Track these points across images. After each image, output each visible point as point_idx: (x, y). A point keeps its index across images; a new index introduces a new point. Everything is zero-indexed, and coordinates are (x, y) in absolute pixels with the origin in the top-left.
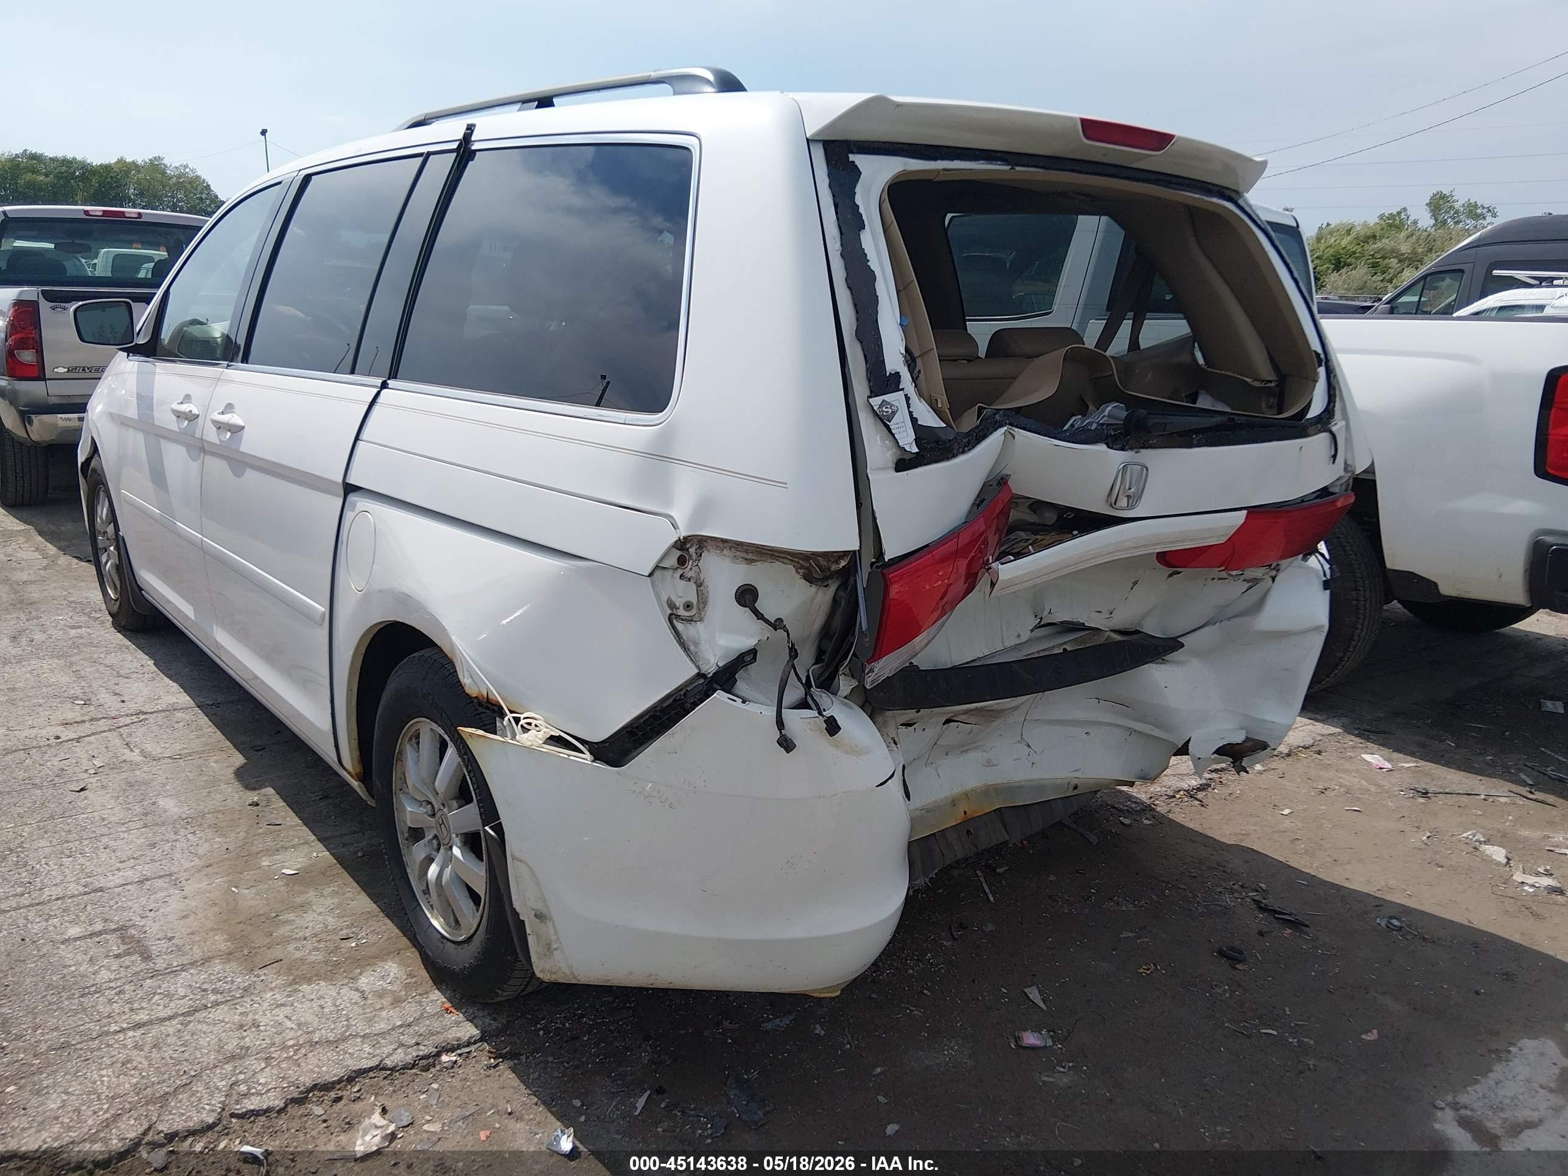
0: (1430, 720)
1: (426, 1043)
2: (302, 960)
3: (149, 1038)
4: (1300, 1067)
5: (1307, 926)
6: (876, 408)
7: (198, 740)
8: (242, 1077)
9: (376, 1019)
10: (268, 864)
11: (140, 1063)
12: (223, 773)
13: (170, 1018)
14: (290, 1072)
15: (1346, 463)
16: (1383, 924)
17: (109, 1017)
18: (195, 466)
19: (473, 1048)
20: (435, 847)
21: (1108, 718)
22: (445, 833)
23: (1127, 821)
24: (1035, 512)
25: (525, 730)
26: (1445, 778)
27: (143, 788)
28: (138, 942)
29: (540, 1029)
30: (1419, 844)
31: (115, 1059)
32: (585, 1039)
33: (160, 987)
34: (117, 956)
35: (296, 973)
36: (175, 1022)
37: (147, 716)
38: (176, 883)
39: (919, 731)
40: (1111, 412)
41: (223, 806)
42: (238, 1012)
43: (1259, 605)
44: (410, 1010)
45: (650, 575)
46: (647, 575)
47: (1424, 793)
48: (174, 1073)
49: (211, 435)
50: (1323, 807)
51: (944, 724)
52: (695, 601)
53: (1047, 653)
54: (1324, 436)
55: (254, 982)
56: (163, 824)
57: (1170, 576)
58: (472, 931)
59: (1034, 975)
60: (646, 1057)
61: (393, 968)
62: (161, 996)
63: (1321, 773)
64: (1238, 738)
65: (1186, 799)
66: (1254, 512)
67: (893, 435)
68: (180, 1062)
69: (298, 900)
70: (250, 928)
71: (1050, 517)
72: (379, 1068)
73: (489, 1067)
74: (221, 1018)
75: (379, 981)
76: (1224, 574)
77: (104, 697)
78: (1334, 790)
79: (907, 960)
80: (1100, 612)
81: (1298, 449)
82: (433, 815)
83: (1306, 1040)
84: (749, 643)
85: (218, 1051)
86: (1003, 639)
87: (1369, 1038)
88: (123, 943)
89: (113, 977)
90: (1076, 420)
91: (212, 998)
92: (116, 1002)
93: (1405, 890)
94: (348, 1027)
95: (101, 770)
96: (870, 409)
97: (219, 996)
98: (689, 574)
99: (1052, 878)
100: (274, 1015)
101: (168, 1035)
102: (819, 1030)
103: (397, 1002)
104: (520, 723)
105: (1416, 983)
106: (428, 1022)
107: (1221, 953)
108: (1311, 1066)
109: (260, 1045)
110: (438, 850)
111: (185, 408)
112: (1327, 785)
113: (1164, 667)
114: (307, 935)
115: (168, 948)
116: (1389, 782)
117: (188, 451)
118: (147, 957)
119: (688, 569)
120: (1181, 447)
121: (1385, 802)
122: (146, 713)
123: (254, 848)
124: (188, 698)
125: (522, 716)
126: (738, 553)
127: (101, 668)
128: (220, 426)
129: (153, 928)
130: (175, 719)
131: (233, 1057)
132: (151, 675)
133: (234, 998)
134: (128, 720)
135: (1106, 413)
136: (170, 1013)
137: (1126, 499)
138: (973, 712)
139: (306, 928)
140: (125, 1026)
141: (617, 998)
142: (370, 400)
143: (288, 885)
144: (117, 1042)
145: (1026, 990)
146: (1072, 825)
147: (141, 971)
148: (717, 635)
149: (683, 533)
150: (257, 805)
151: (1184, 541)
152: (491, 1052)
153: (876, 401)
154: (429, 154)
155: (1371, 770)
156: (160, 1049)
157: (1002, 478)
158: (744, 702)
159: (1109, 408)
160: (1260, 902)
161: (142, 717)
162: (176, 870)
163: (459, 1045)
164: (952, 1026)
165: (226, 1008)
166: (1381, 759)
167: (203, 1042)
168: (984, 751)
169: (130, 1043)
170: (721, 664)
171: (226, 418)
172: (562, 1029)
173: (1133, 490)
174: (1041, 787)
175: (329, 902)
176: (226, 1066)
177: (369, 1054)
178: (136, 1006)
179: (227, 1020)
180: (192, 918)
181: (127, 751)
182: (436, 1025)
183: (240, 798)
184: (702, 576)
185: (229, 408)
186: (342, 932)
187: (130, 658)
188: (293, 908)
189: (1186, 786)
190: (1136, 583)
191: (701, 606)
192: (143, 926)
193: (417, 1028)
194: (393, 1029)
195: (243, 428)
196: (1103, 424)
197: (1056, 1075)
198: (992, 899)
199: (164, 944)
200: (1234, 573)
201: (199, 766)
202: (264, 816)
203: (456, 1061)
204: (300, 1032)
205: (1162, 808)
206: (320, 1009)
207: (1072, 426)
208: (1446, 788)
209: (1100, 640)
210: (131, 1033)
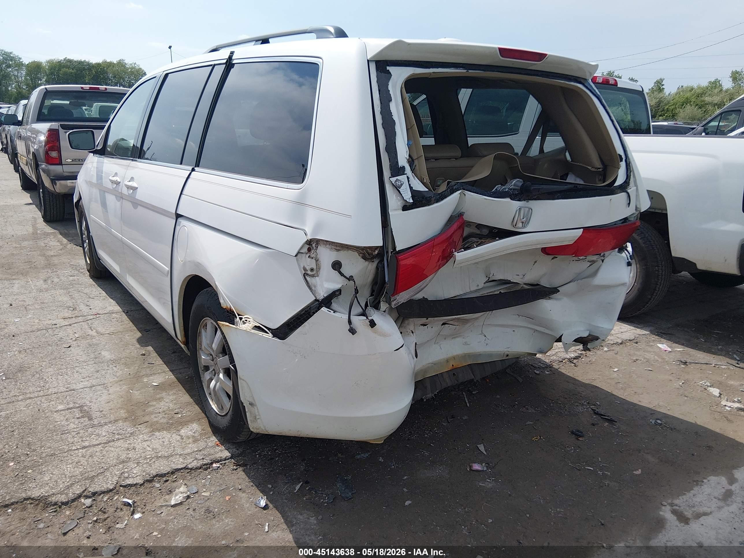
0: (694, 329)
1: (207, 458)
2: (157, 422)
3: (88, 453)
4: (601, 484)
5: (616, 422)
6: (393, 182)
7: (121, 327)
8: (126, 470)
9: (186, 448)
10: (146, 380)
11: (84, 463)
12: (131, 341)
13: (98, 445)
14: (147, 469)
15: (636, 207)
16: (653, 422)
17: (72, 443)
18: (118, 204)
19: (227, 461)
20: (214, 374)
21: (525, 324)
22: (217, 368)
23: (538, 372)
24: (479, 229)
25: (244, 323)
26: (696, 356)
27: (96, 347)
28: (88, 412)
29: (257, 454)
30: (678, 386)
31: (73, 461)
32: (277, 459)
33: (95, 432)
34: (78, 418)
35: (154, 427)
36: (100, 446)
37: (100, 316)
38: (106, 388)
39: (430, 328)
40: (515, 183)
41: (129, 355)
42: (127, 443)
43: (595, 273)
44: (202, 444)
45: (296, 256)
46: (294, 255)
47: (685, 363)
48: (98, 468)
49: (125, 191)
50: (634, 368)
51: (442, 325)
52: (315, 268)
53: (491, 294)
54: (624, 194)
55: (136, 431)
56: (103, 362)
57: (552, 259)
58: (227, 411)
59: (483, 439)
60: (302, 468)
61: (195, 426)
62: (95, 435)
63: (636, 352)
64: (585, 334)
65: (568, 363)
66: (586, 229)
67: (401, 194)
68: (100, 463)
69: (158, 396)
70: (136, 407)
71: (485, 232)
72: (186, 468)
73: (233, 470)
74: (120, 445)
75: (189, 432)
76: (576, 258)
77: (82, 307)
78: (641, 360)
79: (425, 430)
80: (518, 275)
81: (609, 201)
82: (213, 360)
83: (606, 473)
84: (337, 286)
85: (117, 459)
86: (470, 287)
87: (637, 473)
88: (81, 413)
89: (75, 427)
90: (498, 187)
91: (117, 437)
92: (76, 437)
93: (667, 407)
94: (174, 450)
95: (78, 339)
96: (391, 183)
97: (120, 436)
98: (312, 256)
99: (498, 397)
100: (143, 445)
101: (97, 452)
102: (381, 459)
103: (195, 441)
104: (242, 320)
105: (664, 449)
106: (208, 450)
107: (573, 433)
108: (607, 484)
109: (135, 457)
110: (215, 375)
111: (115, 179)
112: (638, 358)
113: (550, 301)
114: (160, 411)
115: (100, 415)
116: (669, 357)
117: (116, 197)
118: (90, 419)
119: (312, 253)
120: (549, 199)
121: (665, 367)
122: (99, 314)
123: (141, 374)
124: (119, 308)
125: (243, 317)
126: (333, 247)
127: (82, 294)
128: (129, 187)
129: (95, 407)
130: (112, 317)
131: (123, 462)
132: (103, 298)
133: (126, 437)
134: (92, 317)
135: (513, 184)
136: (98, 443)
137: (521, 223)
138: (455, 320)
139: (160, 408)
140: (79, 447)
141: (293, 442)
142: (187, 177)
143: (154, 390)
144: (75, 454)
145: (478, 446)
146: (512, 374)
147: (87, 425)
148: (324, 283)
149: (309, 237)
150: (145, 355)
151: (551, 243)
152: (235, 463)
153: (393, 179)
154: (215, 65)
155: (661, 352)
156: (93, 457)
157: (460, 214)
158: (334, 312)
159: (515, 181)
160: (595, 410)
161: (98, 316)
162: (107, 382)
163: (221, 460)
164: (442, 460)
165: (122, 441)
166: (667, 346)
167: (111, 455)
168: (464, 338)
169: (80, 455)
170: (325, 296)
171: (130, 184)
172: (266, 455)
173: (524, 219)
174: (490, 355)
175: (171, 397)
176: (120, 465)
177: (182, 462)
178: (84, 439)
179: (122, 446)
180: (111, 403)
181: (90, 331)
182: (212, 451)
183: (137, 352)
184: (318, 256)
185: (132, 179)
186: (175, 411)
187: (95, 290)
188: (156, 400)
189: (568, 357)
190: (536, 262)
191: (318, 270)
192: (90, 406)
193: (203, 452)
194: (193, 452)
195: (137, 188)
196: (511, 189)
197: (486, 483)
198: (468, 405)
199: (98, 414)
200: (581, 258)
201: (120, 338)
202: (147, 360)
203: (219, 467)
204: (153, 452)
205: (556, 366)
206: (162, 443)
207: (496, 189)
208: (696, 361)
209: (518, 288)
210: (81, 451)
